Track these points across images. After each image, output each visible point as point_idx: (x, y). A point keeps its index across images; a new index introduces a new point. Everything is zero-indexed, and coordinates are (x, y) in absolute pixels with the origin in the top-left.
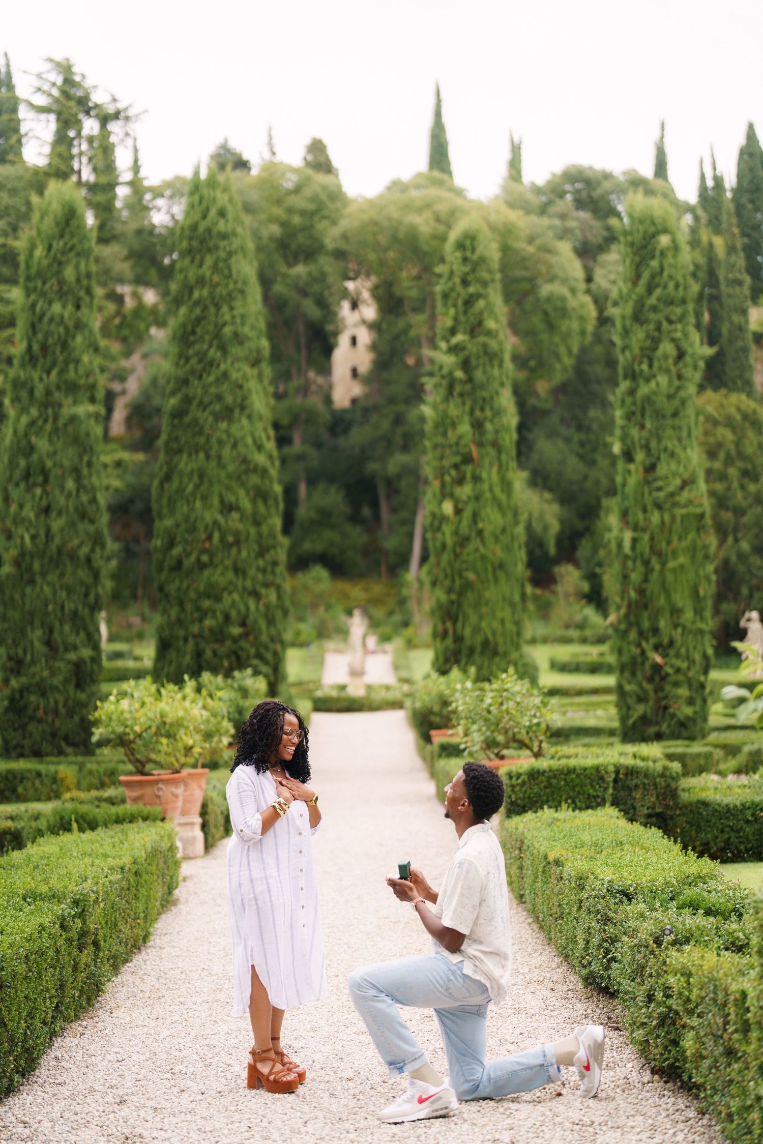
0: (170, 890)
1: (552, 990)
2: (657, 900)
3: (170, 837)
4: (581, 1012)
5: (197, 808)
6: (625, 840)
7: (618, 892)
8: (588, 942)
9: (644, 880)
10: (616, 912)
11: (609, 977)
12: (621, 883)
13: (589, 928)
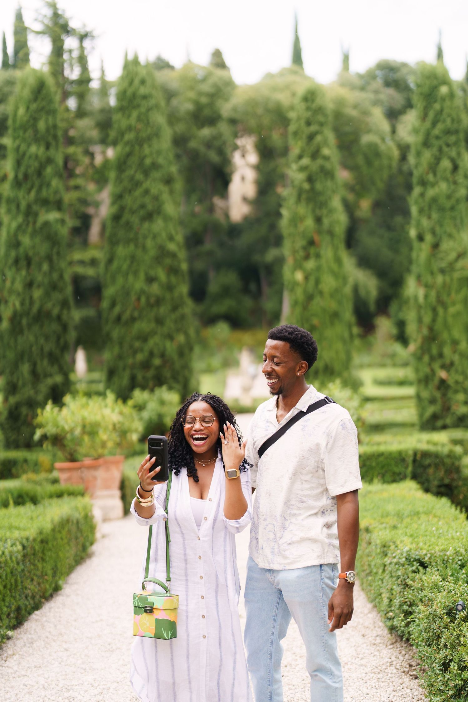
0: (84, 548)
1: (363, 636)
2: (448, 569)
3: (85, 508)
4: (387, 660)
5: (117, 483)
6: (421, 510)
7: (415, 560)
8: (391, 600)
9: (437, 549)
10: (414, 581)
11: (409, 632)
12: (417, 553)
13: (392, 589)
